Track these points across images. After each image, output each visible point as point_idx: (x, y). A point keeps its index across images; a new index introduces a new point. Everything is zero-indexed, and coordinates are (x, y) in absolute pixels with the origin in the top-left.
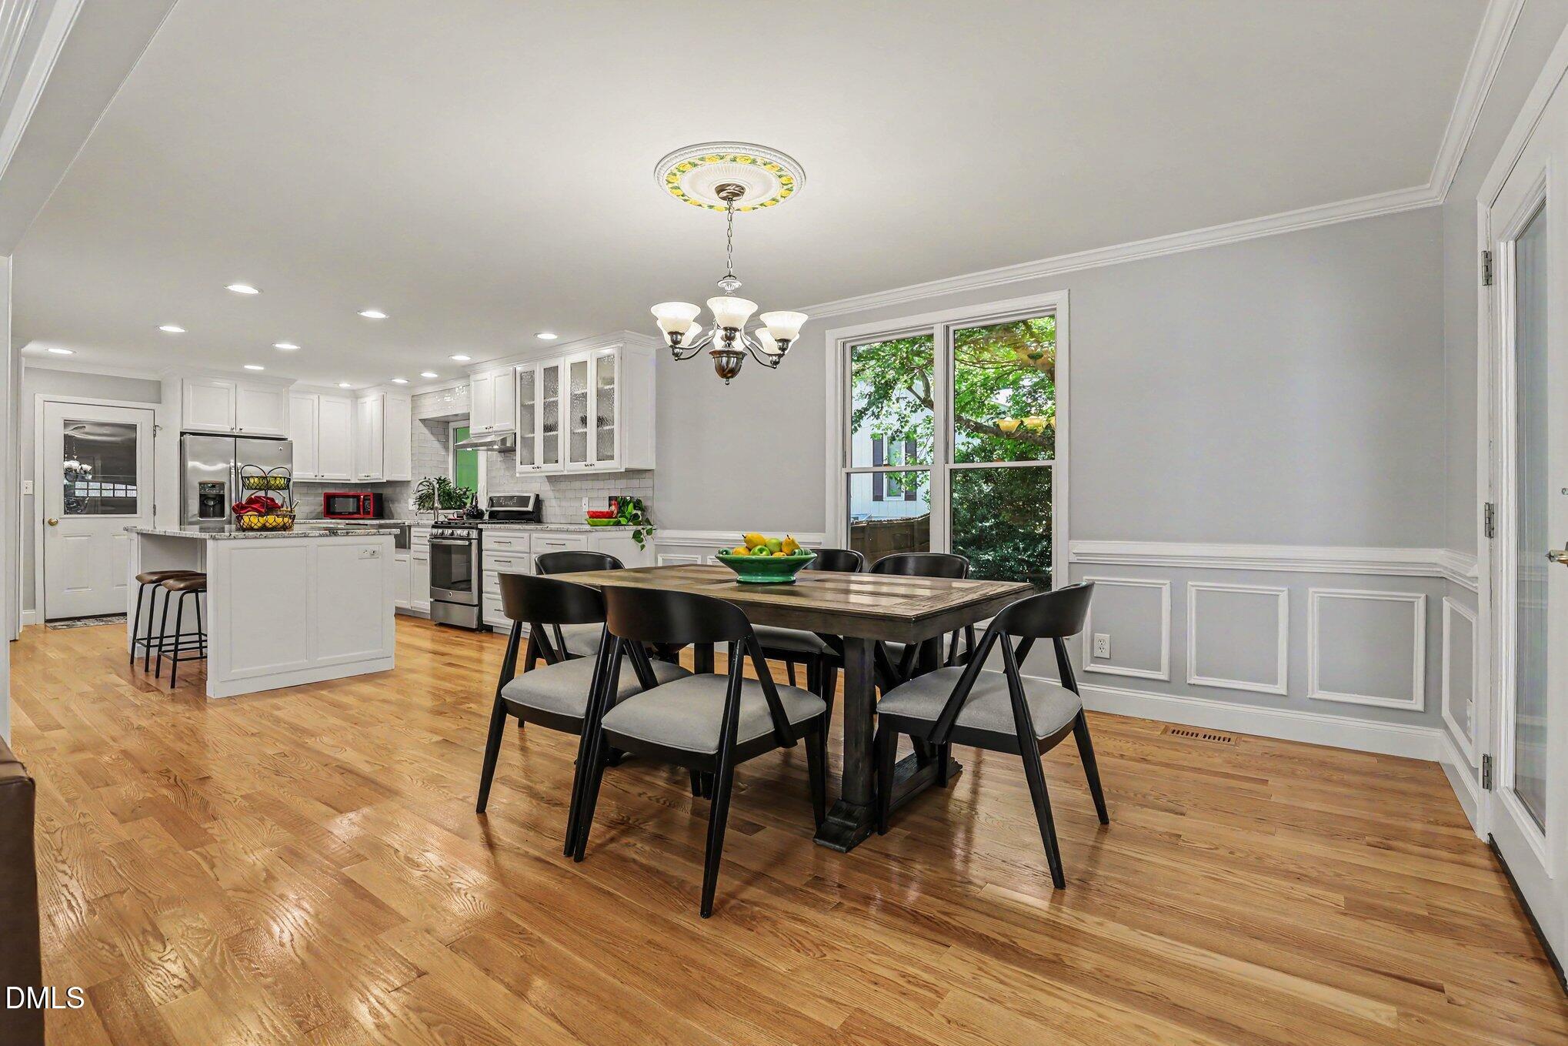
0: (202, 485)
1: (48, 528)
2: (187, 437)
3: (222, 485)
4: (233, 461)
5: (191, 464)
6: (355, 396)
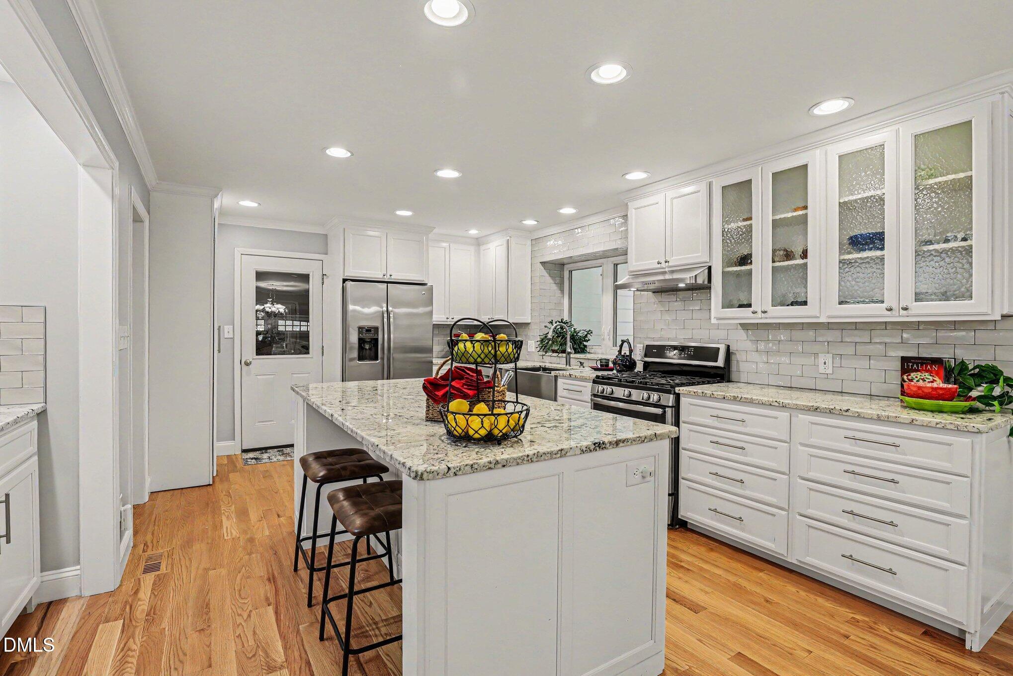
0: (360, 329)
1: (245, 367)
2: (348, 284)
3: (376, 329)
4: (385, 305)
5: (351, 307)
6: (478, 242)
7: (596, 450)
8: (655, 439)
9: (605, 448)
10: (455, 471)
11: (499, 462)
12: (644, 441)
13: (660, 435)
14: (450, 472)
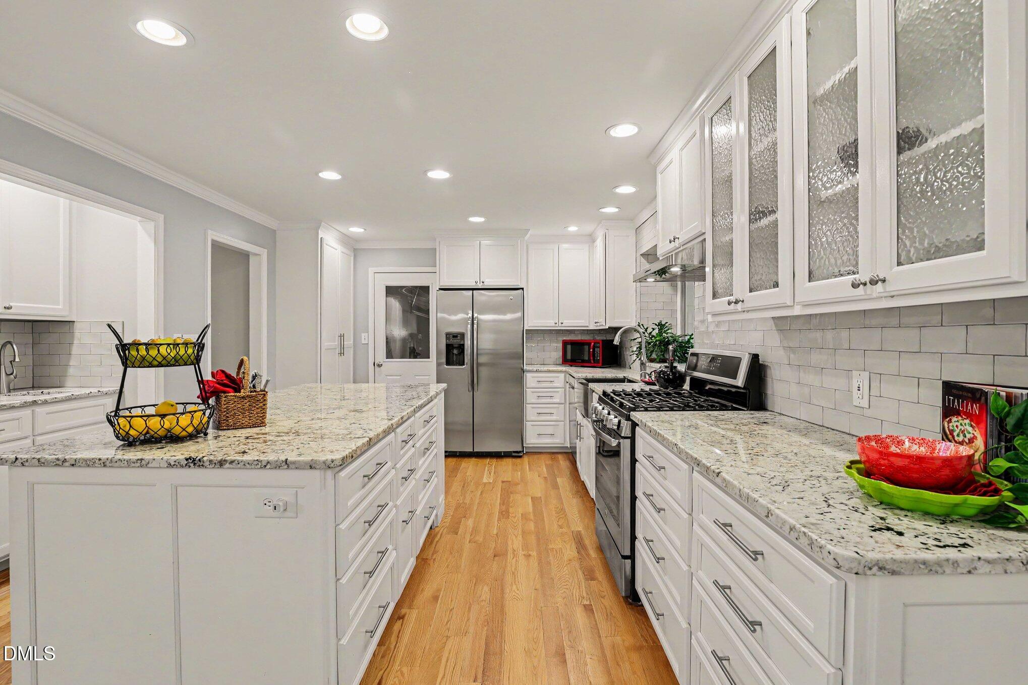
0: (448, 335)
1: (377, 369)
3: (463, 335)
4: (470, 312)
5: (439, 315)
6: (592, 240)
7: (190, 467)
8: (286, 467)
9: (202, 465)
10: (22, 461)
11: (67, 460)
12: (265, 466)
13: (294, 463)
14: (17, 462)
